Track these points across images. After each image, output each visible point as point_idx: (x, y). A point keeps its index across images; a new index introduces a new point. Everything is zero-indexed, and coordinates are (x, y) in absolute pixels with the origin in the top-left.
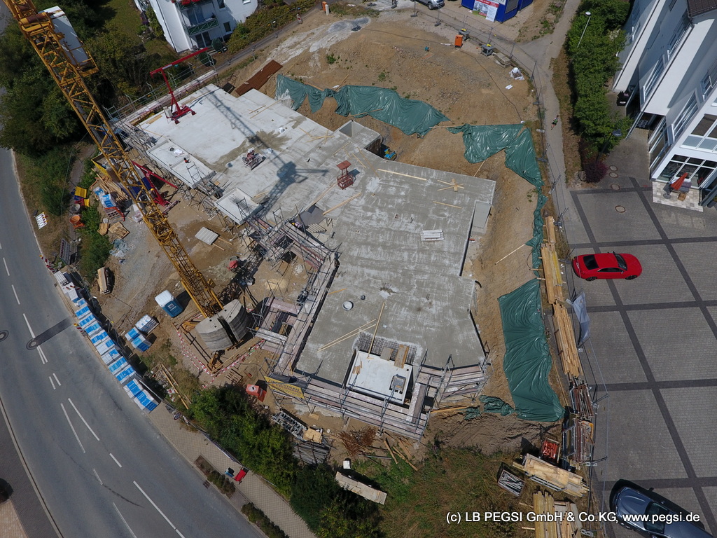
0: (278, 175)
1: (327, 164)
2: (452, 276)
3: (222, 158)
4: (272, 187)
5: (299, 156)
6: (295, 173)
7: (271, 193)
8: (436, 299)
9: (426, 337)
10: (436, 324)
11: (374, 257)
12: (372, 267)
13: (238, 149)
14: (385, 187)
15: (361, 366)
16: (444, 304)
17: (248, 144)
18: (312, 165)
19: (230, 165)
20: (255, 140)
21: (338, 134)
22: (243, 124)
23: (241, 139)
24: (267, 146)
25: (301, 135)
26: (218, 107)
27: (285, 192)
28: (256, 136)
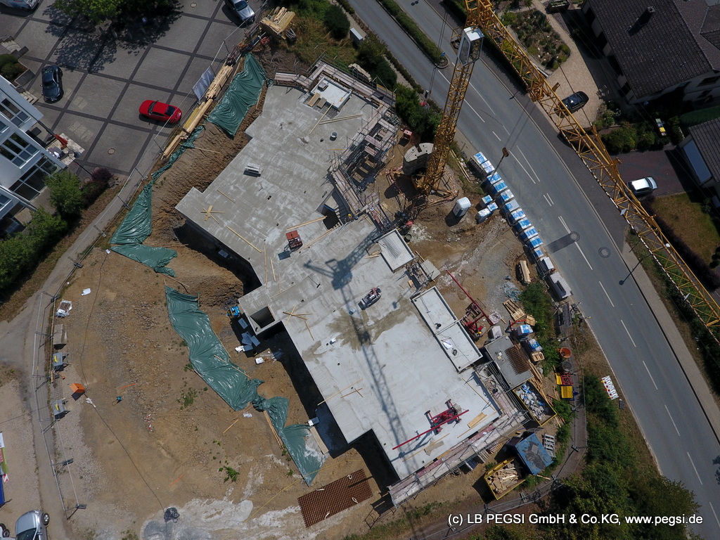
0: (351, 277)
1: (303, 274)
2: (257, 138)
3: (402, 320)
4: (360, 262)
5: (326, 295)
6: (335, 274)
7: (362, 255)
8: (276, 127)
12: (307, 161)
13: (384, 328)
14: (264, 231)
15: (341, 100)
17: (373, 333)
18: (318, 278)
19: (395, 305)
20: (363, 338)
21: (278, 316)
22: (372, 371)
23: (378, 343)
24: (354, 322)
25: (316, 327)
26: (397, 418)
27: (350, 252)
28: (362, 343)
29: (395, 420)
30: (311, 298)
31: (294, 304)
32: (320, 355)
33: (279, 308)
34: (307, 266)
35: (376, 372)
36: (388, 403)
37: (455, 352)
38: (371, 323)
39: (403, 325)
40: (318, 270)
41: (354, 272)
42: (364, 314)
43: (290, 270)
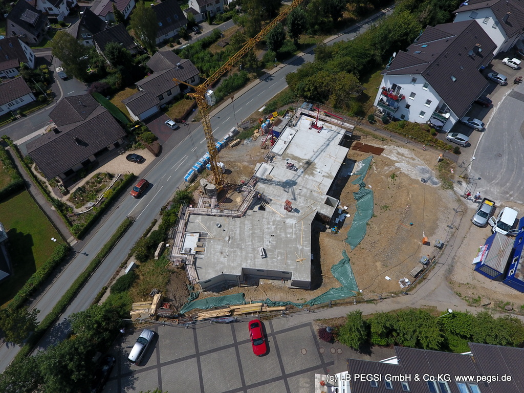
0: (287, 180)
1: (299, 198)
3: (292, 155)
4: (278, 180)
5: (302, 185)
6: (290, 186)
7: (275, 181)
8: (228, 259)
9: (209, 257)
10: (216, 261)
11: (246, 230)
12: (240, 231)
13: (300, 159)
14: (291, 227)
15: (193, 236)
16: (226, 263)
17: (304, 161)
18: (297, 192)
19: (287, 160)
20: (309, 163)
21: (325, 197)
22: (319, 155)
23: (307, 157)
24: (306, 169)
25: (318, 181)
26: (328, 140)
27: (277, 186)
28: (312, 163)
29: (330, 140)
30: (308, 189)
31: (315, 194)
32: (327, 173)
33: (322, 199)
34: (295, 199)
35: (318, 153)
36: (326, 145)
37: (291, 134)
38: (301, 164)
39: (294, 154)
40: (293, 193)
41: (284, 180)
42: (299, 167)
43: (302, 204)
